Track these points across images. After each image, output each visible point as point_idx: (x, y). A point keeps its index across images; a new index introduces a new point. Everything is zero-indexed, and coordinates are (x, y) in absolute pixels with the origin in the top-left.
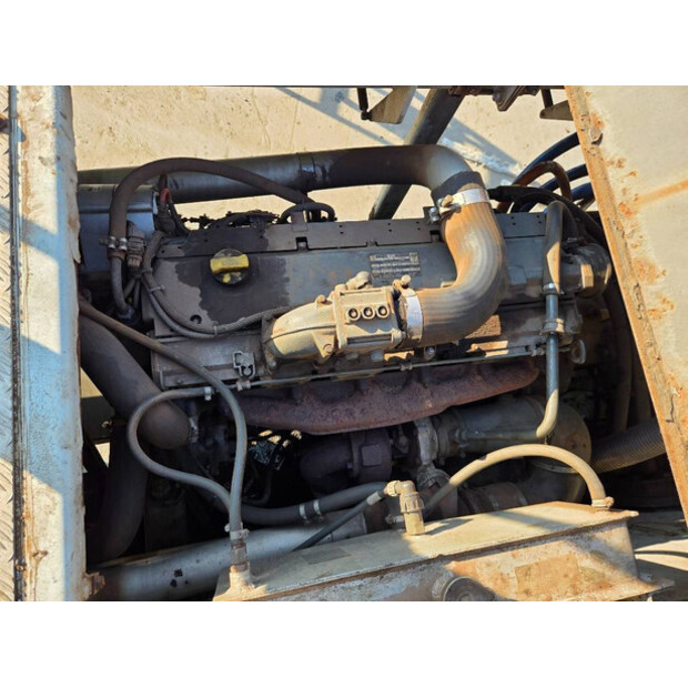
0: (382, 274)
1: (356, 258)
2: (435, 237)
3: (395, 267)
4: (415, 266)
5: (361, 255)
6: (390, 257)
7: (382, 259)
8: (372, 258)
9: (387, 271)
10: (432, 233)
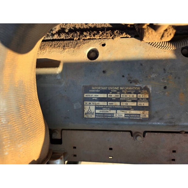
0: (137, 92)
1: (167, 117)
2: (57, 136)
3: (117, 100)
4: (91, 99)
5: (161, 119)
6: (121, 114)
7: (133, 112)
8: (146, 114)
9: (128, 96)
10: (59, 142)
